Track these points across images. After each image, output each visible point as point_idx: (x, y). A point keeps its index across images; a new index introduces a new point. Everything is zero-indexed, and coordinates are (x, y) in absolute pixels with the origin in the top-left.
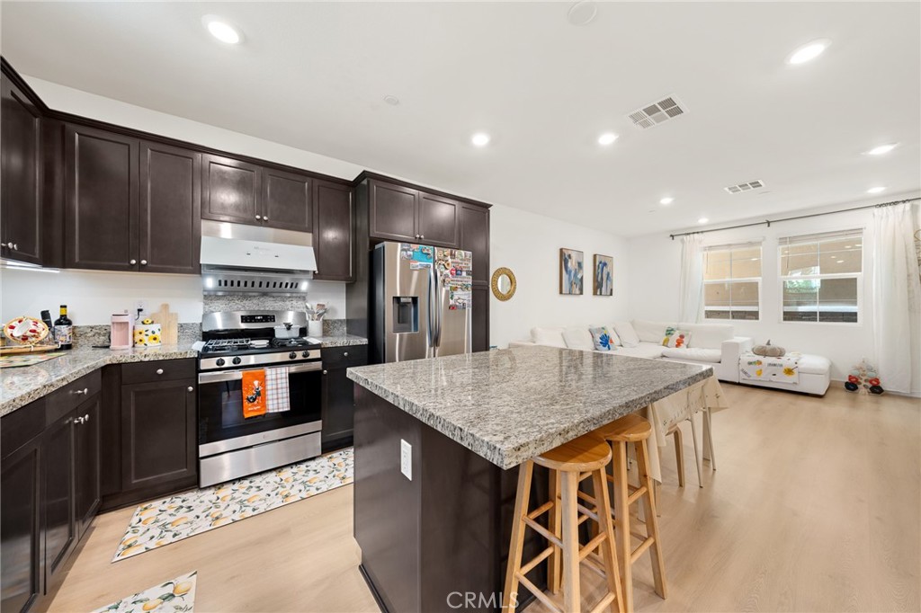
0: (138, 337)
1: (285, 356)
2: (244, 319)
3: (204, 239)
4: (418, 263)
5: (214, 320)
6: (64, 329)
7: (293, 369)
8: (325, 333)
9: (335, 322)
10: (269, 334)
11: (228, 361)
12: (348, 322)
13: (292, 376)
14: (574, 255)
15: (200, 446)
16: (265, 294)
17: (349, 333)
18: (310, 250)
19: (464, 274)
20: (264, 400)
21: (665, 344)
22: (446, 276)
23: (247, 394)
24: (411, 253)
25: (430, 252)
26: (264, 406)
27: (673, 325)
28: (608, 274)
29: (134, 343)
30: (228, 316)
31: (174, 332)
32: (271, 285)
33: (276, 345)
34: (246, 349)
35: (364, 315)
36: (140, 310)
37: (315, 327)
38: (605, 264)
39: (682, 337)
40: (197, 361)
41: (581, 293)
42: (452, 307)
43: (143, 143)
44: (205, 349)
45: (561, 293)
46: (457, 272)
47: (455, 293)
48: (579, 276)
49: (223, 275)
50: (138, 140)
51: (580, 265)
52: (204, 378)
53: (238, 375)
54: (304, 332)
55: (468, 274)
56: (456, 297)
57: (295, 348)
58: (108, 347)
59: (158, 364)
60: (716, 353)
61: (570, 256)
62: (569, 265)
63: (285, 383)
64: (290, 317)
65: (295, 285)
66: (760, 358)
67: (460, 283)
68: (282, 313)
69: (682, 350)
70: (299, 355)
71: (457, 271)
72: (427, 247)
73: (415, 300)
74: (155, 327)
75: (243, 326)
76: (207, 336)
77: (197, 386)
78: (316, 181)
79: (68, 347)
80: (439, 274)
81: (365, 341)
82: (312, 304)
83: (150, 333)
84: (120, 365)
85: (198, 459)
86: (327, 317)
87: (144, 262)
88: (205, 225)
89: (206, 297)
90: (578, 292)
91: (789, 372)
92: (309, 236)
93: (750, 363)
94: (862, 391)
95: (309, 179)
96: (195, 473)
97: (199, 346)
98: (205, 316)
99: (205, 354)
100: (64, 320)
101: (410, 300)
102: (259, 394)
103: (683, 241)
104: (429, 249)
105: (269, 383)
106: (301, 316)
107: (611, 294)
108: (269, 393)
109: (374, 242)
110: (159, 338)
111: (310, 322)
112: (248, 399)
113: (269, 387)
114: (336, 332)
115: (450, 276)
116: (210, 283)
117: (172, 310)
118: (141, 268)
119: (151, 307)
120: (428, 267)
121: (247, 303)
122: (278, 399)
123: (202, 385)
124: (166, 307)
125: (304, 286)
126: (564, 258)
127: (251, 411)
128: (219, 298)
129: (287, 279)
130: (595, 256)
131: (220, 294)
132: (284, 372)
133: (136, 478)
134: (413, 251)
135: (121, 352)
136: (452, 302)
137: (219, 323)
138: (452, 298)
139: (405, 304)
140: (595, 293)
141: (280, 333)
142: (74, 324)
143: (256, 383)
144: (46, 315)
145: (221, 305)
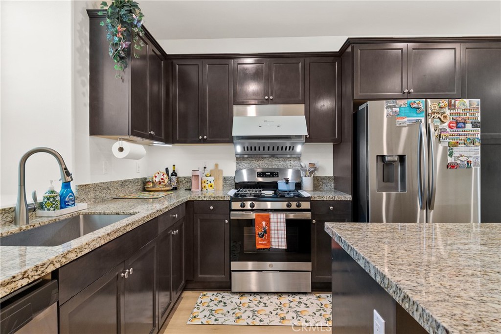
0: (204, 185)
1: (283, 205)
2: (260, 175)
3: (235, 118)
4: (406, 119)
5: (241, 175)
6: (174, 178)
7: (292, 216)
9: (324, 178)
10: (274, 186)
11: (248, 205)
12: (335, 179)
13: (289, 222)
15: (231, 262)
16: (273, 156)
17: (336, 188)
18: (302, 119)
19: (469, 126)
20: (269, 237)
22: (444, 130)
23: (259, 231)
24: (398, 109)
25: (422, 106)
26: (269, 242)
29: (202, 188)
30: (251, 171)
31: (221, 182)
32: (276, 148)
33: (279, 196)
34: (259, 198)
35: (348, 175)
36: (205, 168)
37: (307, 182)
40: (230, 202)
42: (452, 166)
44: (236, 195)
46: (459, 125)
47: (455, 149)
49: (247, 143)
52: (235, 216)
53: (253, 215)
54: (299, 186)
55: (475, 125)
56: (456, 154)
57: (292, 199)
58: (190, 190)
59: (210, 202)
63: (283, 226)
64: (290, 174)
65: (292, 148)
67: (463, 137)
68: (284, 170)
70: (294, 205)
71: (457, 123)
72: (417, 101)
73: (402, 158)
74: (211, 179)
75: (260, 179)
76: (240, 185)
77: (230, 220)
78: (308, 60)
79: (175, 189)
80: (432, 130)
81: (349, 197)
82: (305, 163)
83: (208, 182)
84: (193, 201)
85: (230, 271)
86: (318, 174)
87: (205, 137)
88: (236, 108)
89: (237, 159)
92: (302, 107)
95: (302, 59)
96: (229, 280)
97: (232, 192)
98: (237, 172)
99: (236, 198)
100: (174, 174)
101: (396, 158)
102: (265, 232)
104: (421, 103)
105: (272, 224)
106: (297, 173)
108: (272, 232)
109: (357, 104)
110: (213, 186)
111: (304, 178)
112: (258, 234)
113: (272, 228)
114: (325, 187)
115: (448, 130)
116: (239, 149)
117: (220, 168)
118: (204, 141)
120: (418, 122)
121: (260, 162)
122: (279, 240)
123: (232, 219)
124: (217, 165)
125: (299, 148)
127: (260, 244)
128: (244, 159)
129: (288, 143)
131: (246, 156)
132: (282, 217)
133: (201, 274)
134: (400, 107)
135: (196, 194)
136: (450, 160)
137: (245, 177)
138: (451, 155)
139: (390, 163)
141: (282, 186)
142: (178, 176)
143: (264, 223)
144: (167, 170)
145: (245, 164)
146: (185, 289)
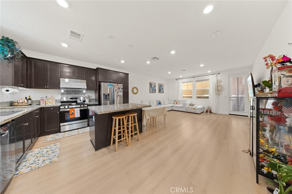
0: (46, 103)
1: (79, 106)
2: (70, 99)
3: (61, 82)
4: (109, 87)
5: (63, 99)
6: (30, 101)
7: (82, 108)
8: (89, 101)
9: (92, 99)
10: (76, 102)
11: (66, 107)
12: (95, 99)
13: (81, 110)
14: (153, 84)
15: (61, 124)
16: (76, 93)
17: (96, 102)
18: (85, 84)
19: (121, 89)
20: (74, 115)
21: (174, 104)
22: (116, 89)
24: (108, 85)
26: (74, 116)
27: (176, 99)
28: (162, 88)
29: (45, 104)
30: (67, 98)
31: (54, 101)
32: (77, 91)
33: (77, 104)
34: (71, 105)
35: (98, 98)
36: (46, 97)
38: (162, 86)
39: (177, 102)
40: (60, 107)
41: (155, 92)
43: (47, 63)
45: (150, 92)
46: (119, 88)
48: (155, 89)
49: (65, 90)
50: (46, 62)
51: (155, 86)
52: (61, 110)
53: (68, 110)
54: (84, 101)
55: (122, 89)
56: (119, 94)
57: (82, 104)
58: (40, 105)
59: (51, 107)
60: (182, 105)
61: (152, 84)
62: (152, 86)
63: (79, 111)
64: (82, 99)
66: (190, 106)
67: (120, 91)
68: (79, 97)
69: (177, 105)
70: (82, 106)
73: (109, 94)
74: (50, 100)
75: (71, 100)
76: (62, 102)
77: (60, 112)
78: (87, 69)
79: (31, 105)
80: (114, 89)
81: (98, 103)
82: (86, 95)
83: (49, 102)
84: (43, 108)
85: (60, 126)
86: (90, 98)
87: (48, 87)
88: (61, 79)
89: (61, 94)
90: (154, 92)
91: (194, 109)
92: (85, 81)
93: (188, 107)
94: (208, 112)
95: (85, 69)
96: (59, 129)
97: (60, 104)
98: (61, 98)
99: (61, 106)
100: (30, 99)
102: (73, 113)
103: (178, 81)
104: (112, 84)
105: (75, 111)
106: (84, 98)
107: (163, 93)
108: (75, 113)
109: (100, 82)
110: (51, 103)
111: (86, 99)
112: (71, 114)
113: (75, 112)
114: (92, 101)
116: (62, 91)
117: (54, 97)
118: (47, 88)
119: (49, 96)
120: (112, 88)
121: (71, 95)
122: (77, 114)
123: (61, 112)
124: (52, 96)
125: (84, 91)
126: (151, 85)
127: (71, 117)
128: (65, 94)
129: (81, 90)
130: (159, 84)
131: (65, 93)
132: (79, 109)
133: (47, 130)
135: (43, 105)
136: (117, 95)
137: (65, 100)
139: (106, 95)
140: (159, 93)
141: (79, 101)
142: (32, 100)
143: (73, 111)
144: (26, 98)
145: (65, 96)
146: (39, 136)
